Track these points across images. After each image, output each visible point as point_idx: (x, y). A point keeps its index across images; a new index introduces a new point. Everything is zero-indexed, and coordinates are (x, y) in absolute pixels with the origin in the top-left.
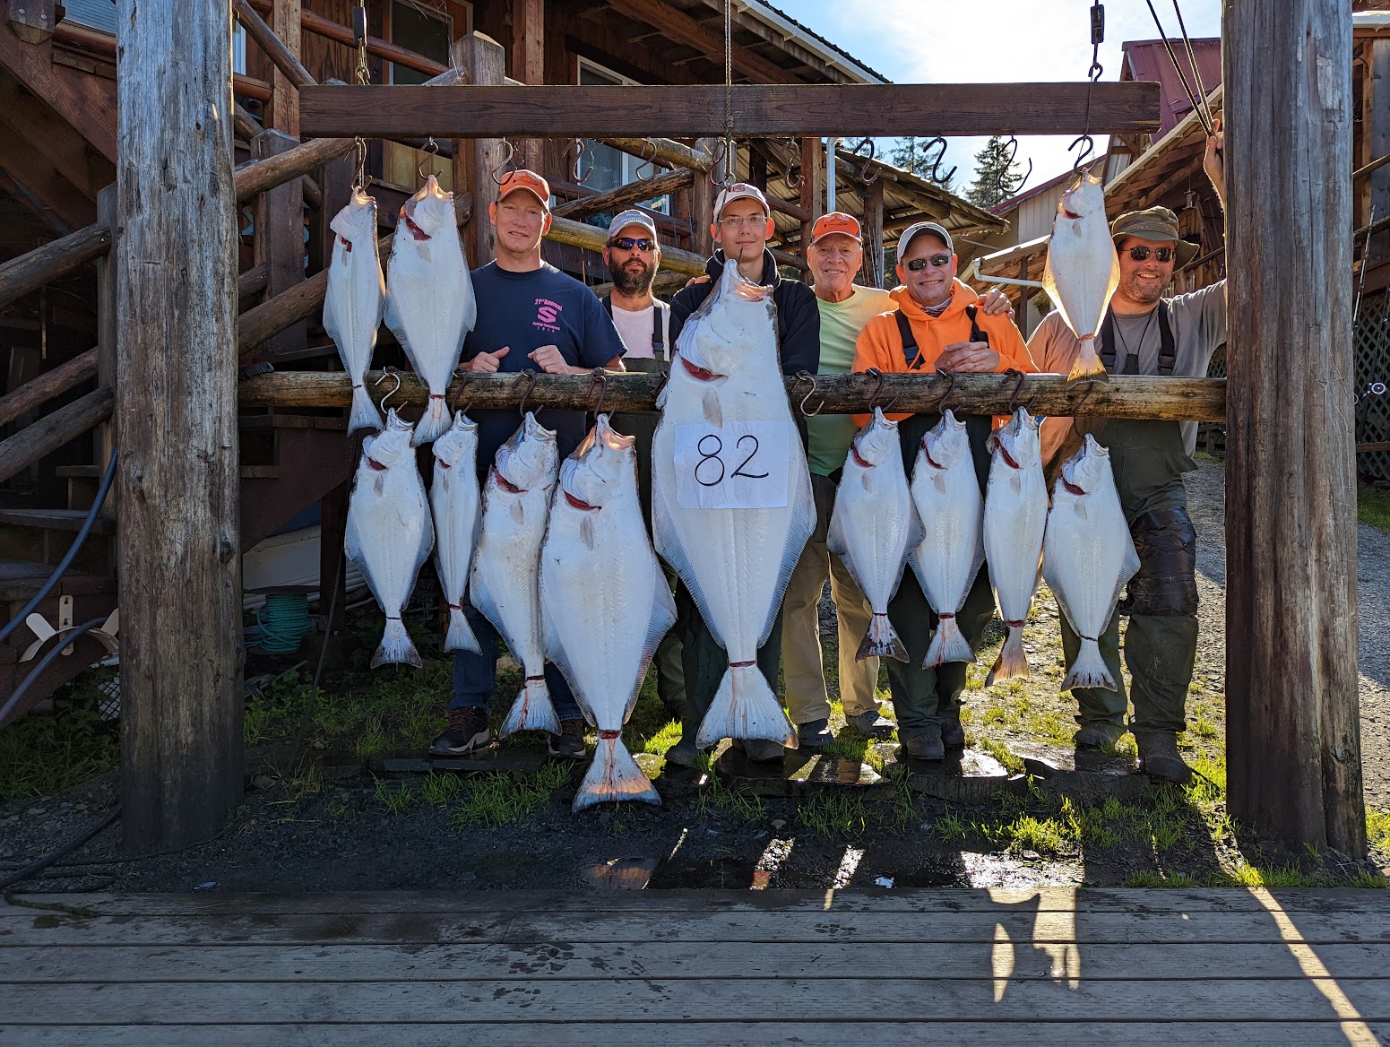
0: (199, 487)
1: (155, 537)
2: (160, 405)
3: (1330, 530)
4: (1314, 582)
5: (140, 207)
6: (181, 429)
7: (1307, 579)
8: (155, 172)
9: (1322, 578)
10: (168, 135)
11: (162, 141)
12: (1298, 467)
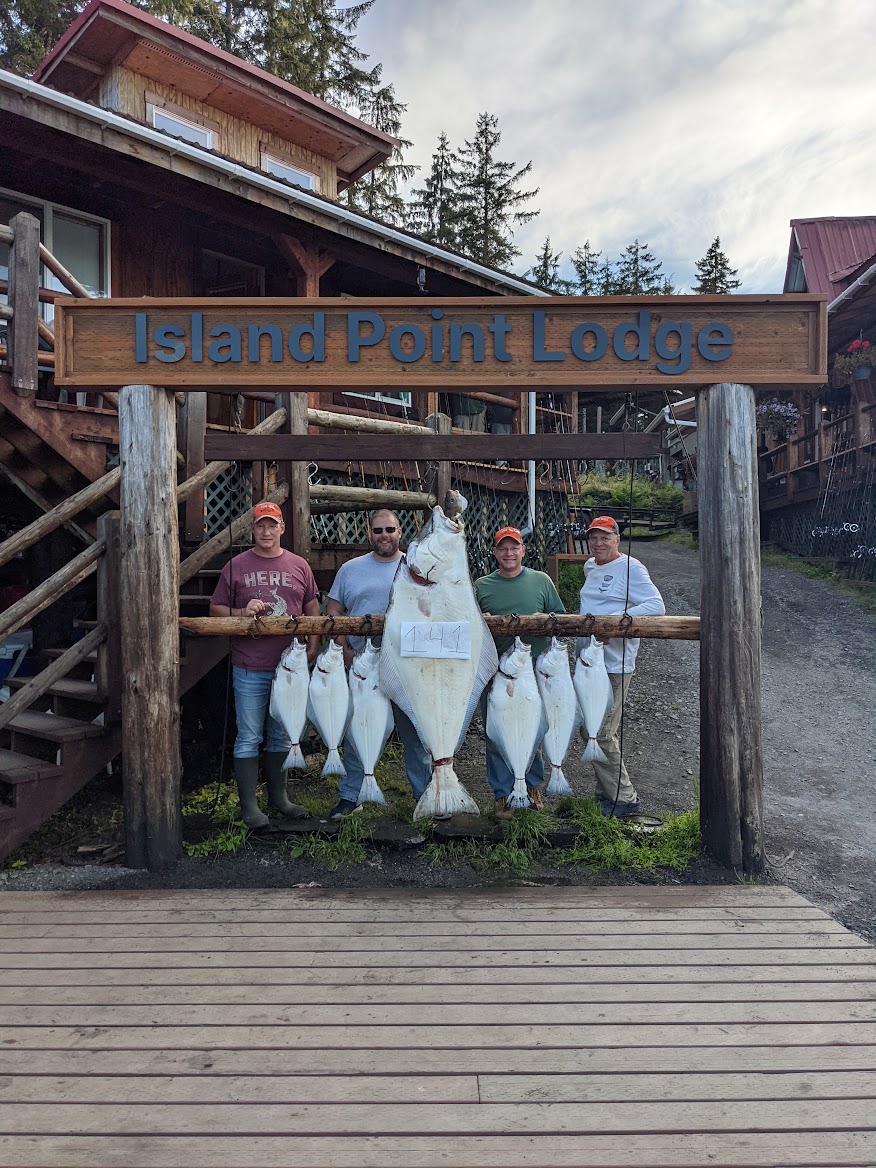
0: (164, 687)
1: (144, 712)
2: (146, 645)
3: (744, 705)
4: (736, 732)
5: (135, 544)
6: (156, 655)
7: (732, 730)
8: (143, 526)
9: (739, 729)
10: (150, 507)
11: (146, 510)
12: (727, 674)
